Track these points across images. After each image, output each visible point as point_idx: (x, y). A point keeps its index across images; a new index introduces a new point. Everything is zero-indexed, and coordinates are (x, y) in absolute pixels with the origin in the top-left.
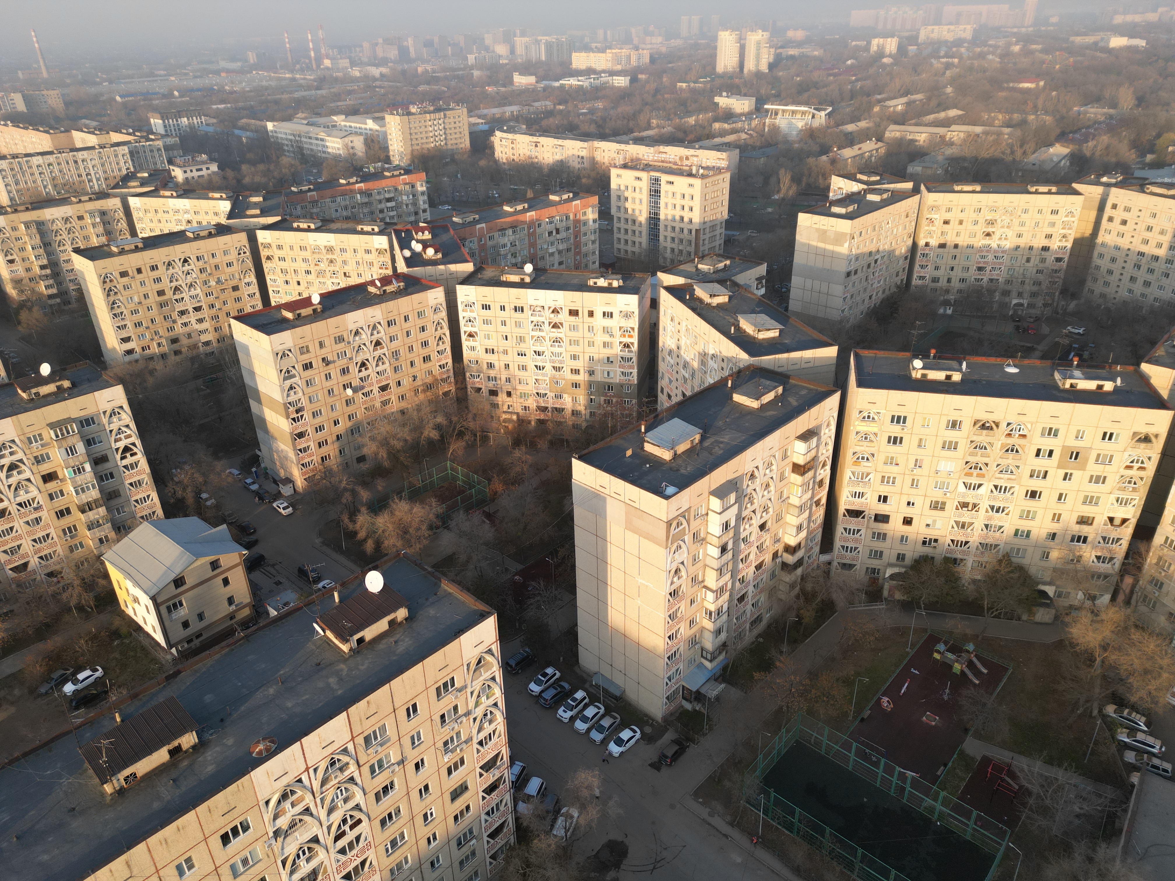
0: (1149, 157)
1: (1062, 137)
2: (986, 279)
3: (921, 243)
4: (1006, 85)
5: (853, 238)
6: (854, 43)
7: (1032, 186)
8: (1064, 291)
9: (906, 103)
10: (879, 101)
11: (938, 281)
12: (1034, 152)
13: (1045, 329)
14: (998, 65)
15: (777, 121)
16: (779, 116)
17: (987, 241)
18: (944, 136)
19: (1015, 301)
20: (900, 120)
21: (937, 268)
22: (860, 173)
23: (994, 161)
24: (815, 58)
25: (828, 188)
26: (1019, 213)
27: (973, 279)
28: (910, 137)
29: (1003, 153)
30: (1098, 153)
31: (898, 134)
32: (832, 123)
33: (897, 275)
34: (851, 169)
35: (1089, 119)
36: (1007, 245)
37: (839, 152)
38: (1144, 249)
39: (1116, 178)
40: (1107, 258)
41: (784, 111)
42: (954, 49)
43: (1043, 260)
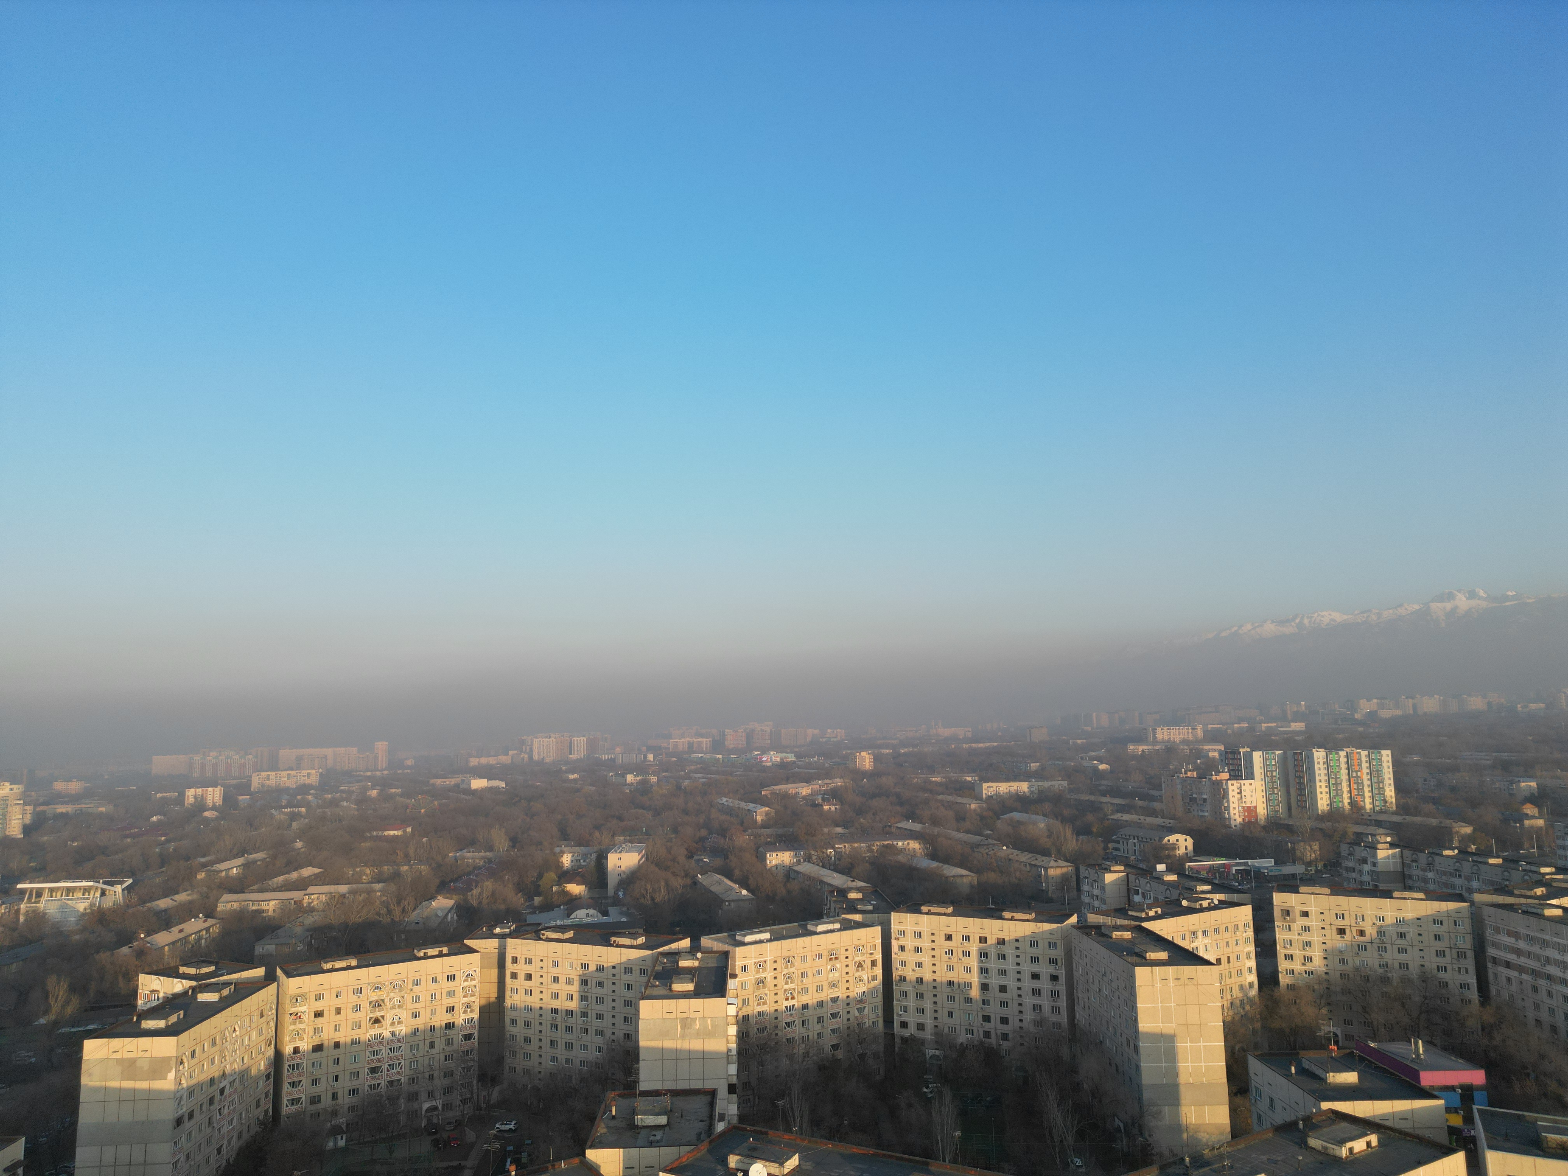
0: (537, 900)
1: (443, 887)
2: (383, 1083)
3: (288, 1049)
4: (368, 834)
5: (182, 1063)
6: (159, 795)
7: (419, 950)
8: (483, 1078)
9: (243, 865)
10: (204, 866)
11: (319, 1101)
12: (415, 909)
13: (470, 1135)
14: (356, 813)
15: (41, 906)
16: (45, 898)
17: (376, 1030)
18: (301, 901)
19: (426, 1106)
20: (237, 886)
21: (315, 1082)
22: (183, 965)
23: (370, 925)
24: (101, 815)
25: (134, 993)
26: (410, 986)
27: (366, 1087)
28: (254, 908)
29: (378, 914)
30: (485, 902)
31: (236, 906)
32: (134, 899)
33: (258, 1105)
34: (169, 960)
35: (468, 865)
36: (403, 1030)
37: (148, 939)
38: (556, 1004)
39: (509, 928)
40: (521, 1023)
41: (52, 890)
42: (299, 797)
43: (450, 1042)
